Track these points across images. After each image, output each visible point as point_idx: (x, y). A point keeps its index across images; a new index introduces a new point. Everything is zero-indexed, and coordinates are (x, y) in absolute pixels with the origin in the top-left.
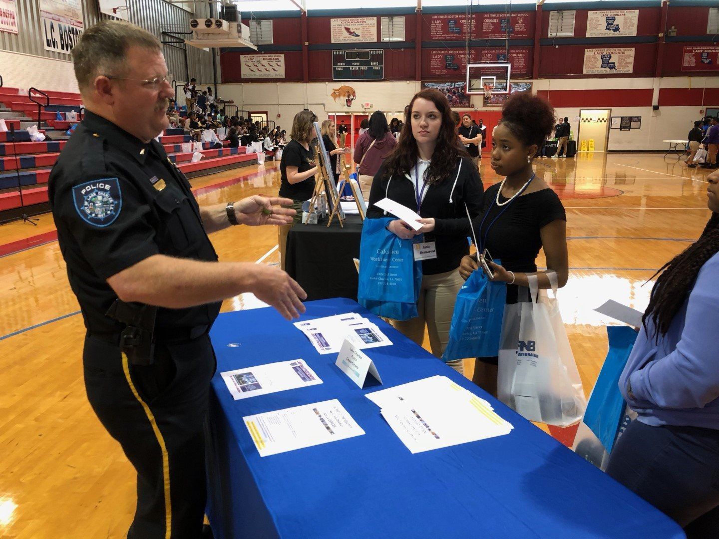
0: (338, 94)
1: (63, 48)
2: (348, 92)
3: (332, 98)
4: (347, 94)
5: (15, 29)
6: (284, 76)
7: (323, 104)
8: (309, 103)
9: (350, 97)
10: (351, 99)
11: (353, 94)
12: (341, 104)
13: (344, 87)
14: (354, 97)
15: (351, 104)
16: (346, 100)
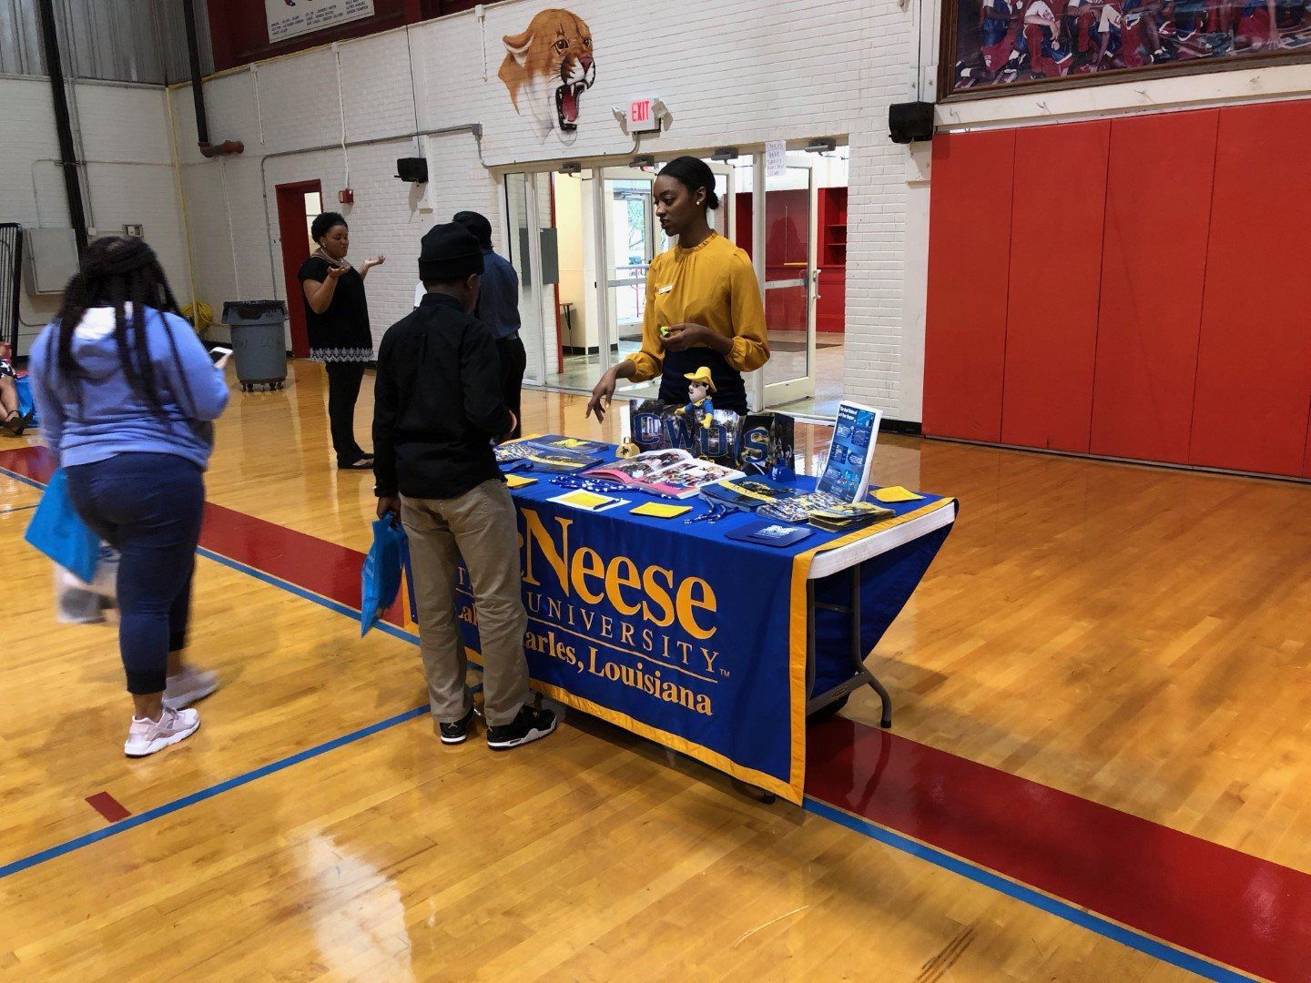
0: (521, 61)
2: (563, 44)
3: (503, 89)
4: (557, 61)
6: (370, 11)
7: (474, 128)
9: (571, 74)
10: (574, 84)
11: (581, 56)
12: (539, 121)
13: (545, 19)
14: (586, 72)
15: (576, 116)
16: (558, 93)
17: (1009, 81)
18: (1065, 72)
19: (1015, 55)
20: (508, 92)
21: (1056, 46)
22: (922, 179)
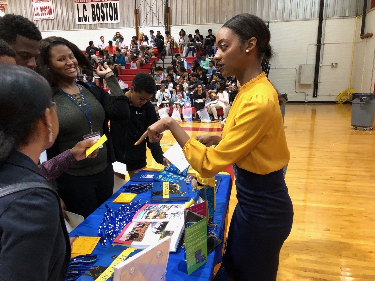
1: (94, 20)
5: (51, 17)
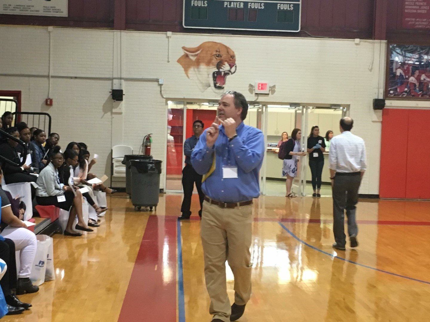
0: (193, 59)
2: (218, 56)
3: (180, 67)
4: (215, 61)
6: (64, 13)
7: (157, 80)
8: (124, 76)
9: (222, 67)
10: (224, 71)
11: (229, 62)
12: (202, 83)
13: (210, 44)
14: (231, 68)
15: (224, 83)
16: (214, 73)
17: (404, 96)
18: (420, 96)
19: (406, 89)
20: (183, 69)
21: (417, 89)
22: (378, 120)
